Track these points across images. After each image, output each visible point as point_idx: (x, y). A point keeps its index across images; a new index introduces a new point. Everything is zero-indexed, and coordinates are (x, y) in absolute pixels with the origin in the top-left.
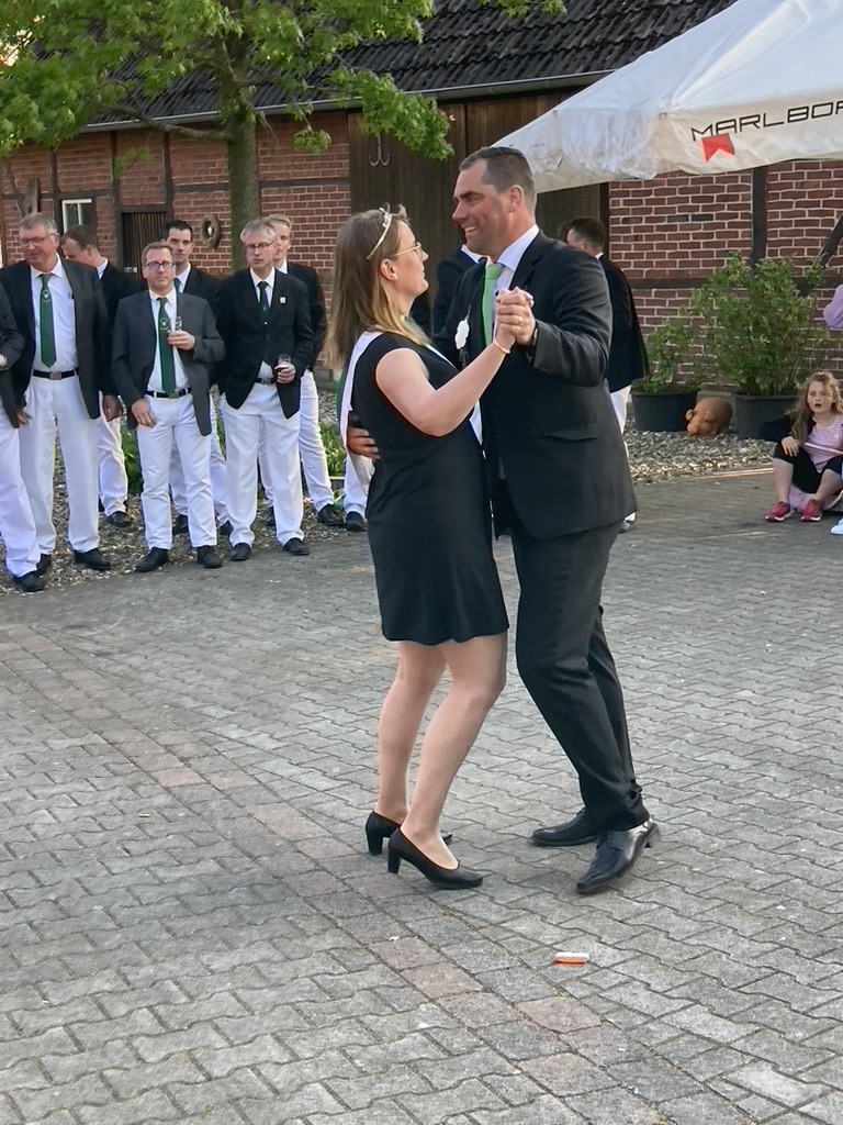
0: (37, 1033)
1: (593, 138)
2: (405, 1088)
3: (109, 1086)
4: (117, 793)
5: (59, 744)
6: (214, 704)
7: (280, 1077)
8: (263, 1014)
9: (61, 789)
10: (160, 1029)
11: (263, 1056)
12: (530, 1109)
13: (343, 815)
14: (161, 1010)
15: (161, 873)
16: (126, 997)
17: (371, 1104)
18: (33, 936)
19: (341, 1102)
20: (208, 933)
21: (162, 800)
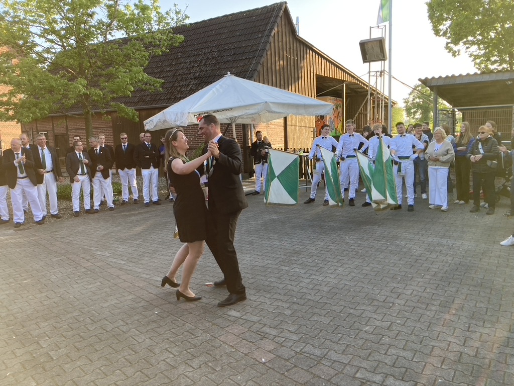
0: (61, 327)
1: (173, 118)
2: (154, 327)
3: (81, 337)
4: (72, 269)
5: (54, 259)
6: (93, 247)
7: (124, 329)
8: (118, 315)
9: (57, 270)
10: (93, 322)
11: (119, 325)
12: (184, 327)
13: (129, 269)
14: (92, 318)
15: (86, 287)
16: (82, 316)
17: (147, 332)
18: (55, 305)
19: (140, 332)
20: (101, 299)
21: (84, 270)
